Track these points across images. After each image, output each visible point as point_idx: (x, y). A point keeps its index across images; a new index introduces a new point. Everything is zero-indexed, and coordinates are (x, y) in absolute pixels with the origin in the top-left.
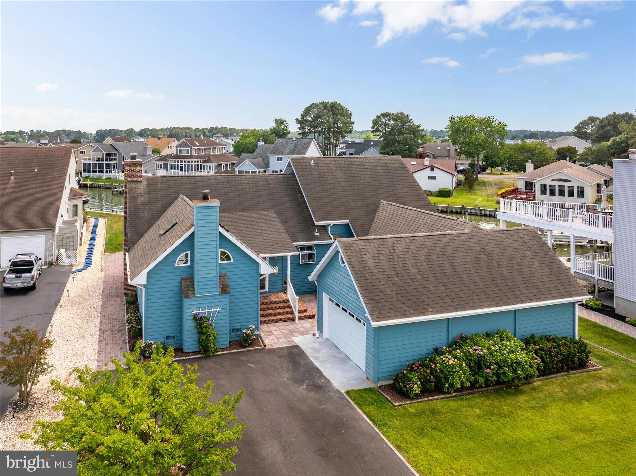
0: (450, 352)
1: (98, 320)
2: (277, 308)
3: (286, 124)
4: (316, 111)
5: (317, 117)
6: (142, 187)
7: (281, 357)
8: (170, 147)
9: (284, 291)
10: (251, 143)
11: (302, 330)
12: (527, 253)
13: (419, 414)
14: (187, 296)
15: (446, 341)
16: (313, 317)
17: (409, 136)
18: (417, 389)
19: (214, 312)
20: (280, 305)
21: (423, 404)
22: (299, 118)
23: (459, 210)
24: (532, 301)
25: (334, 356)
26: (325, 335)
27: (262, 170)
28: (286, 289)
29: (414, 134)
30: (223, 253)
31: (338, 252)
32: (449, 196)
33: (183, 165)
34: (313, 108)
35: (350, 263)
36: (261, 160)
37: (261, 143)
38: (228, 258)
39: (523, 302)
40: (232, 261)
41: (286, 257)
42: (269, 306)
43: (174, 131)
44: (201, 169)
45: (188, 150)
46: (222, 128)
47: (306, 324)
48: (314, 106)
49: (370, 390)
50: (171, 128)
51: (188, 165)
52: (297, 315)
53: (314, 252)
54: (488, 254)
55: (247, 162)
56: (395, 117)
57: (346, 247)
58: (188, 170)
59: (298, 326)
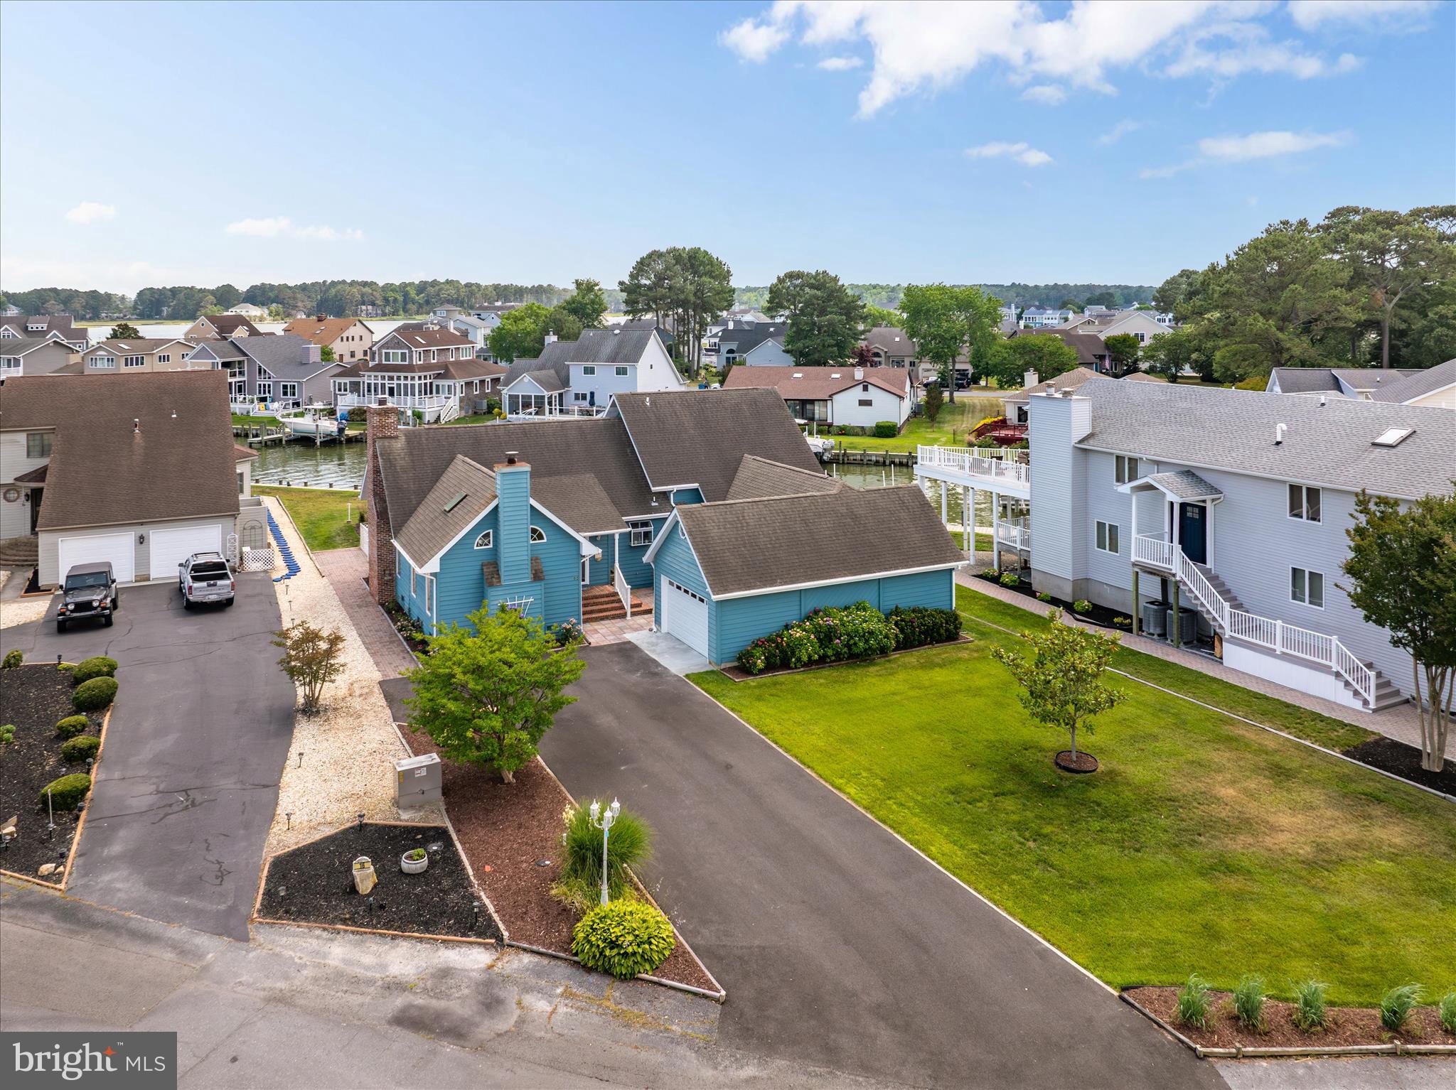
0: (799, 626)
1: (355, 633)
2: (602, 604)
3: (600, 290)
4: (660, 267)
5: (660, 278)
6: (399, 444)
7: (610, 653)
8: (345, 339)
9: (611, 582)
10: (528, 334)
11: (636, 626)
12: (903, 515)
13: (759, 686)
14: (491, 585)
15: (798, 617)
16: (649, 612)
17: (837, 318)
18: (760, 664)
19: (526, 604)
20: (606, 599)
21: (767, 678)
22: (627, 280)
23: (905, 461)
24: (896, 568)
25: (674, 648)
26: (665, 628)
27: (556, 393)
28: (613, 579)
29: (848, 314)
30: (534, 531)
31: (678, 522)
32: (893, 436)
33: (395, 386)
34: (654, 261)
35: (690, 534)
36: (552, 371)
37: (552, 339)
38: (540, 537)
39: (886, 570)
40: (545, 540)
41: (613, 535)
42: (592, 601)
43: (333, 291)
44: (431, 393)
45: (403, 355)
46: (448, 282)
47: (641, 620)
48: (655, 255)
49: (712, 672)
50: (325, 282)
51: (406, 386)
52: (629, 611)
53: (651, 528)
54: (855, 518)
55: (526, 378)
56: (813, 281)
57: (686, 515)
58: (406, 394)
59: (631, 623)
